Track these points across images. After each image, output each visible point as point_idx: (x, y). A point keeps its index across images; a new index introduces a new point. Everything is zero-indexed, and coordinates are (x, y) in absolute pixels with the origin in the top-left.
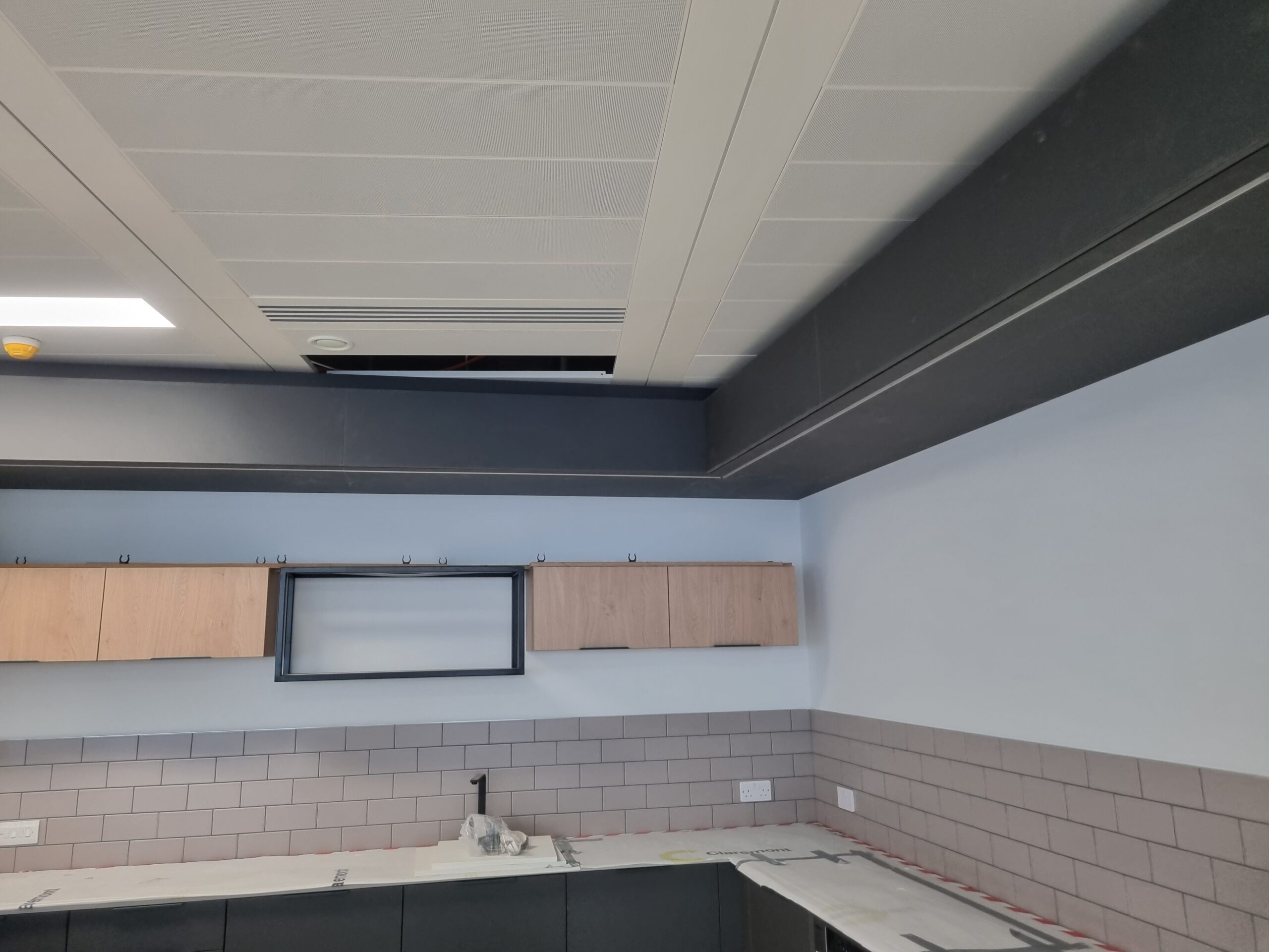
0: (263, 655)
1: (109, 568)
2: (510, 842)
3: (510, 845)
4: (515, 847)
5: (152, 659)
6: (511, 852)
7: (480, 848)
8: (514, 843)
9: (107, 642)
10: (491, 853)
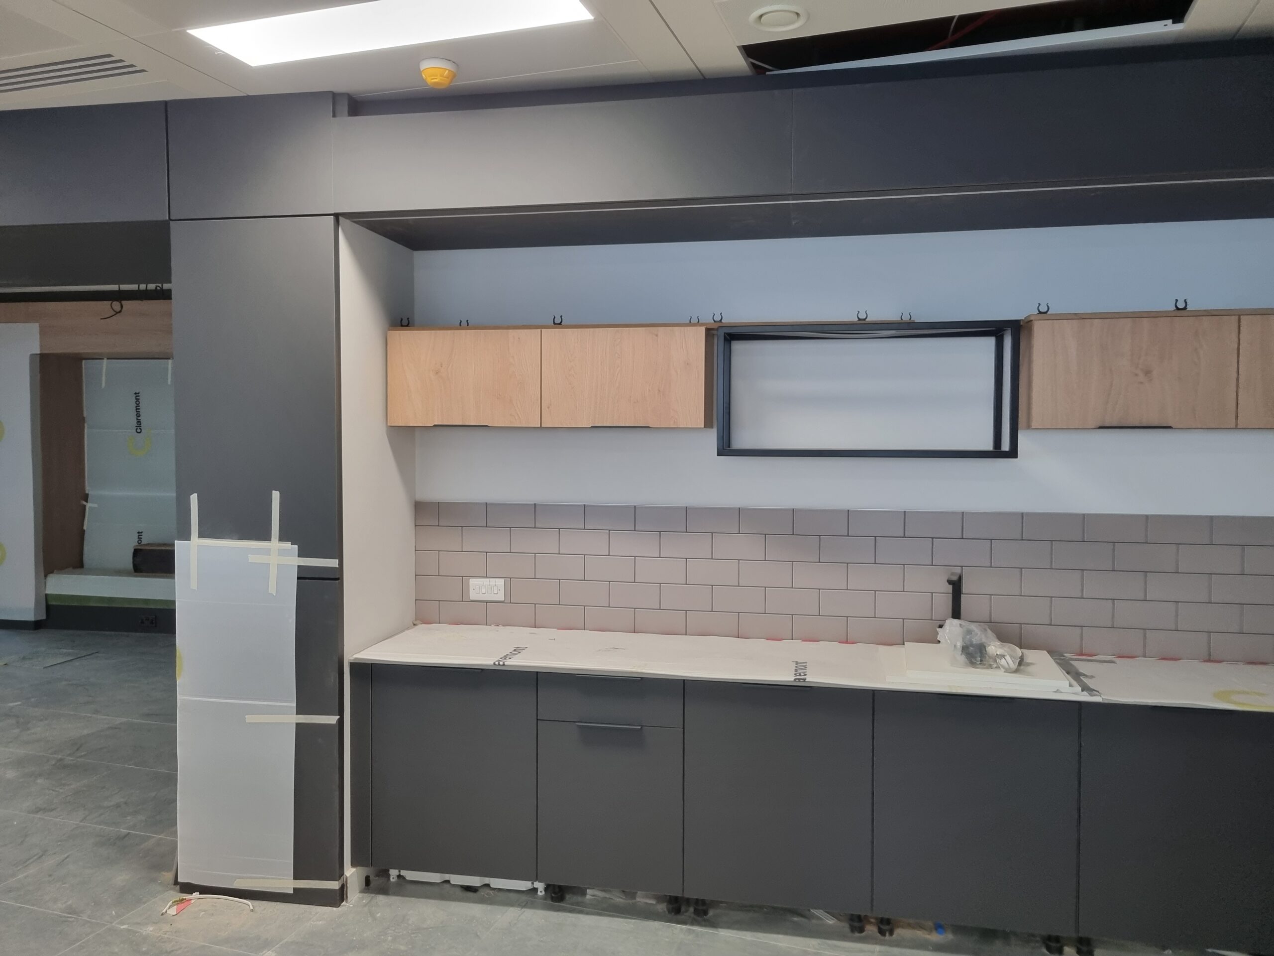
0: (703, 427)
1: (544, 330)
2: (1003, 656)
3: (1003, 660)
4: (1009, 662)
5: (592, 427)
6: (1004, 667)
7: (962, 659)
8: (1008, 658)
9: (548, 407)
10: (977, 666)
